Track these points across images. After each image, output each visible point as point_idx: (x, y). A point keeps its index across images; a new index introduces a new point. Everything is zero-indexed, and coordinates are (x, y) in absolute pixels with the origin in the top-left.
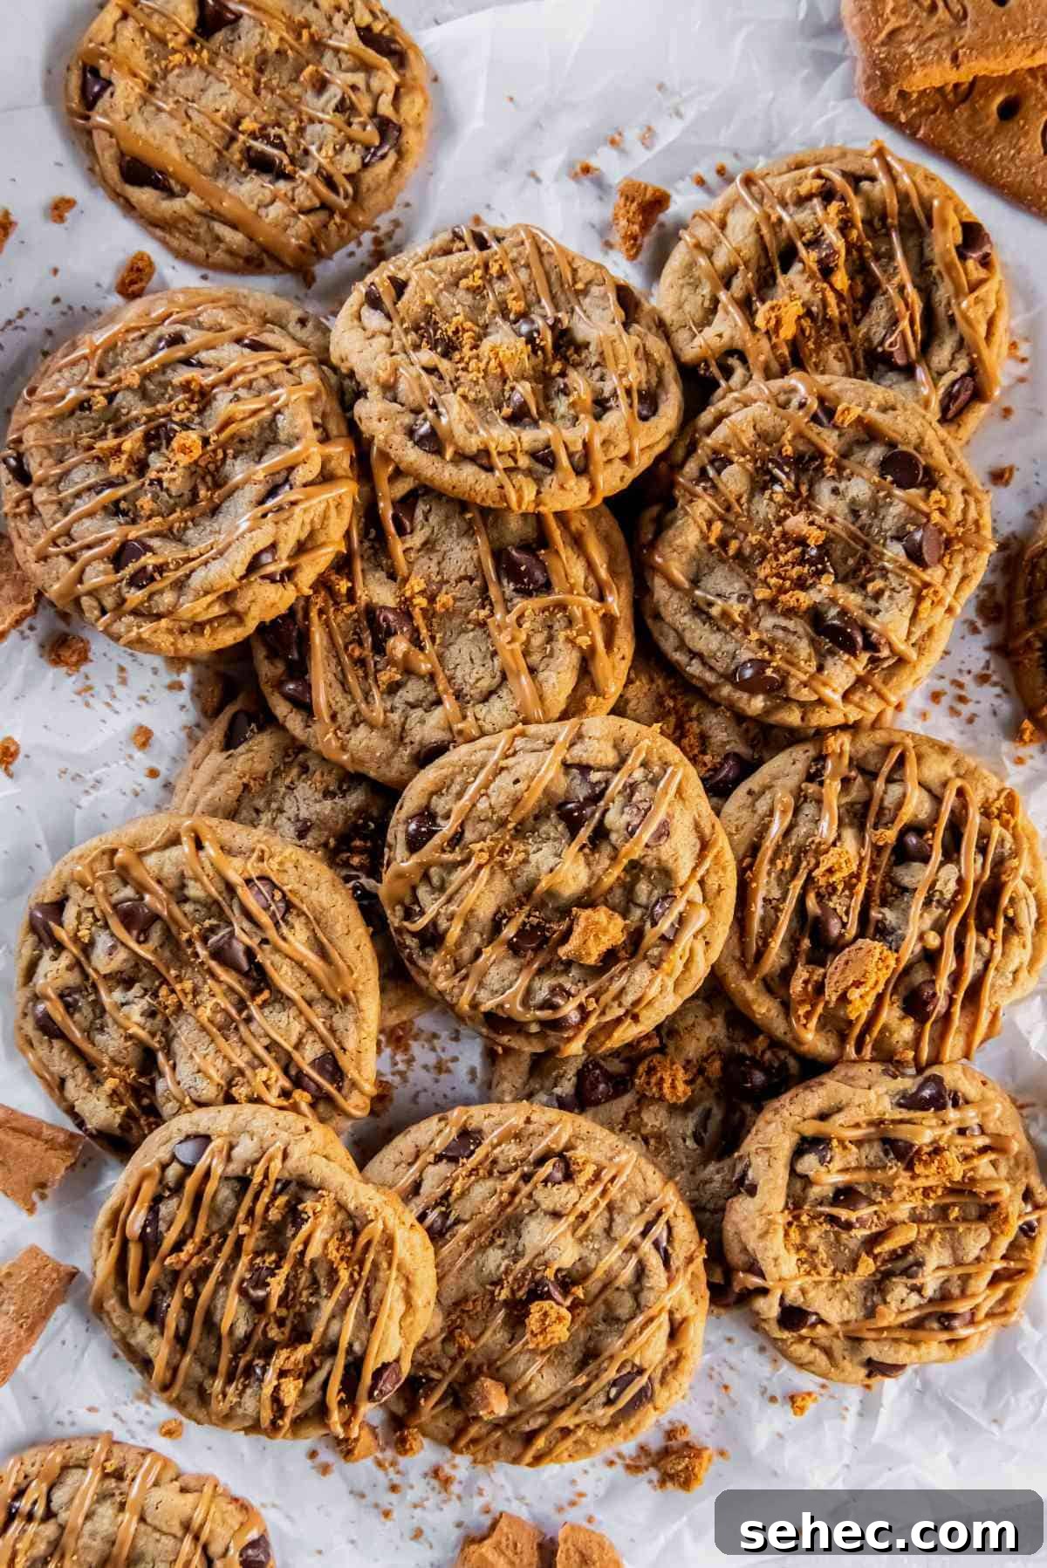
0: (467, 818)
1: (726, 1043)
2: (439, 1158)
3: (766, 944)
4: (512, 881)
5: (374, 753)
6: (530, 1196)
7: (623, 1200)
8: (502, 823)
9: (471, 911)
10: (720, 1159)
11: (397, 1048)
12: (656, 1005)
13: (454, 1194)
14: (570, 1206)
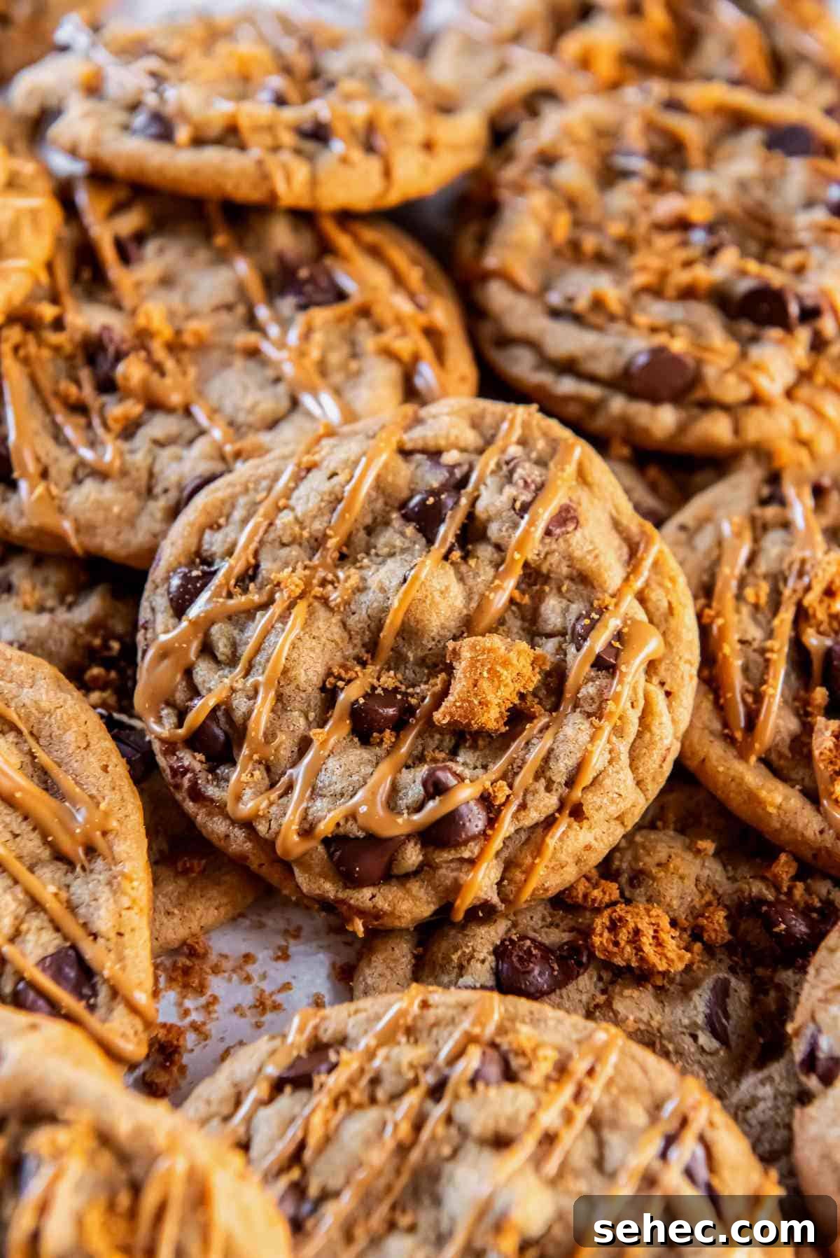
0: (261, 542)
1: (725, 887)
2: (278, 1087)
3: (759, 697)
4: (344, 624)
5: (108, 509)
6: (449, 1119)
7: (614, 1105)
8: (317, 543)
9: (285, 672)
10: (761, 1064)
11: (186, 986)
12: (607, 782)
13: (313, 1141)
14: (523, 1118)
